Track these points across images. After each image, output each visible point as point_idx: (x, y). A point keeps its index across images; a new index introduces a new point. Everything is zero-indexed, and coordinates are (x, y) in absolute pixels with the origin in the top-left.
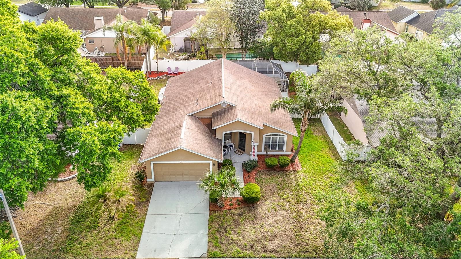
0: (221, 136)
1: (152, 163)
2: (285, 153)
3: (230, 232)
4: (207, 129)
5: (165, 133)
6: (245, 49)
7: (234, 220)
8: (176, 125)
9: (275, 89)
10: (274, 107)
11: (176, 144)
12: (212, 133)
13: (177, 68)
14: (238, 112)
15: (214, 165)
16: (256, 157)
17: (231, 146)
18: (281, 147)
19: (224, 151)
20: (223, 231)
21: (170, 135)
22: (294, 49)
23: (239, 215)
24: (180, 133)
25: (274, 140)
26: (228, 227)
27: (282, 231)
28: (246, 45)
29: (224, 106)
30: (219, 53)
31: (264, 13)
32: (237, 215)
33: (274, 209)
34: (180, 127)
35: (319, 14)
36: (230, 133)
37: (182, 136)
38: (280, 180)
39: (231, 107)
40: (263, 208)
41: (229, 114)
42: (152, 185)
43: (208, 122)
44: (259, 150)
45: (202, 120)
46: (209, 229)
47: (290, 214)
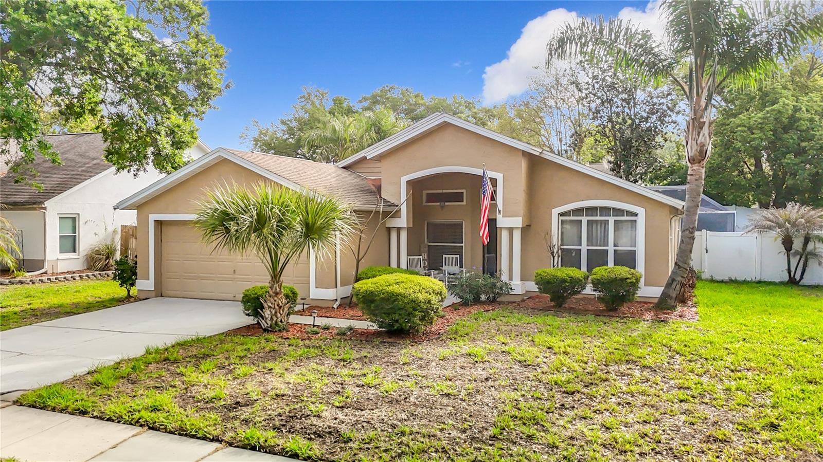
1: (152, 218)
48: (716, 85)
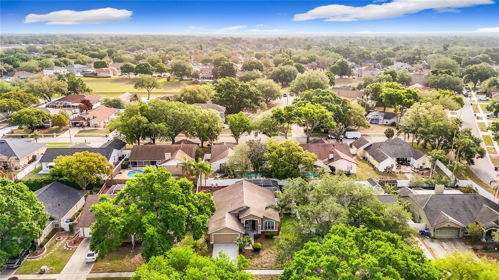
0: (243, 222)
1: (213, 234)
2: (275, 230)
4: (237, 218)
5: (218, 221)
6: (256, 172)
8: (222, 217)
9: (272, 197)
10: (267, 208)
11: (224, 225)
12: (240, 220)
13: (217, 184)
14: (251, 210)
15: (240, 234)
16: (260, 232)
17: (248, 227)
18: (273, 227)
19: (245, 230)
21: (220, 221)
22: (283, 174)
23: (252, 255)
24: (225, 220)
25: (269, 224)
28: (257, 170)
29: (245, 207)
30: (242, 174)
31: (266, 154)
33: (267, 253)
34: (224, 218)
35: (298, 153)
36: (248, 221)
37: (226, 222)
38: (271, 243)
39: (248, 208)
40: (262, 253)
41: (247, 211)
42: (212, 245)
43: (237, 215)
44: (262, 229)
45: (234, 214)
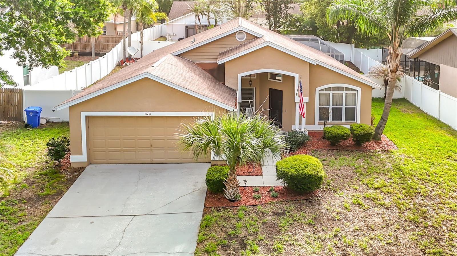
0: (234, 80)
1: (83, 114)
3: (255, 247)
7: (264, 223)
18: (351, 115)
20: (237, 246)
23: (277, 214)
25: (337, 100)
26: (251, 238)
27: (389, 244)
29: (241, 40)
32: (271, 214)
33: (360, 205)
37: (155, 65)
39: (253, 40)
40: (332, 204)
46: (200, 242)
47: (399, 212)
48: (404, 36)
